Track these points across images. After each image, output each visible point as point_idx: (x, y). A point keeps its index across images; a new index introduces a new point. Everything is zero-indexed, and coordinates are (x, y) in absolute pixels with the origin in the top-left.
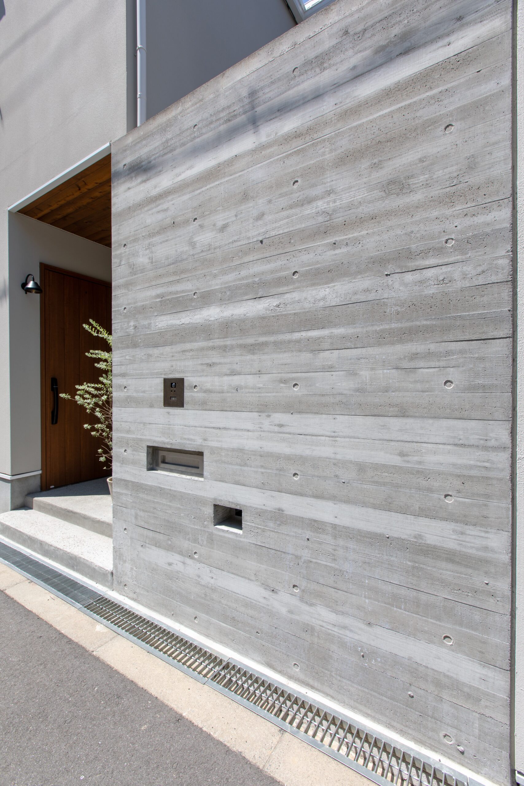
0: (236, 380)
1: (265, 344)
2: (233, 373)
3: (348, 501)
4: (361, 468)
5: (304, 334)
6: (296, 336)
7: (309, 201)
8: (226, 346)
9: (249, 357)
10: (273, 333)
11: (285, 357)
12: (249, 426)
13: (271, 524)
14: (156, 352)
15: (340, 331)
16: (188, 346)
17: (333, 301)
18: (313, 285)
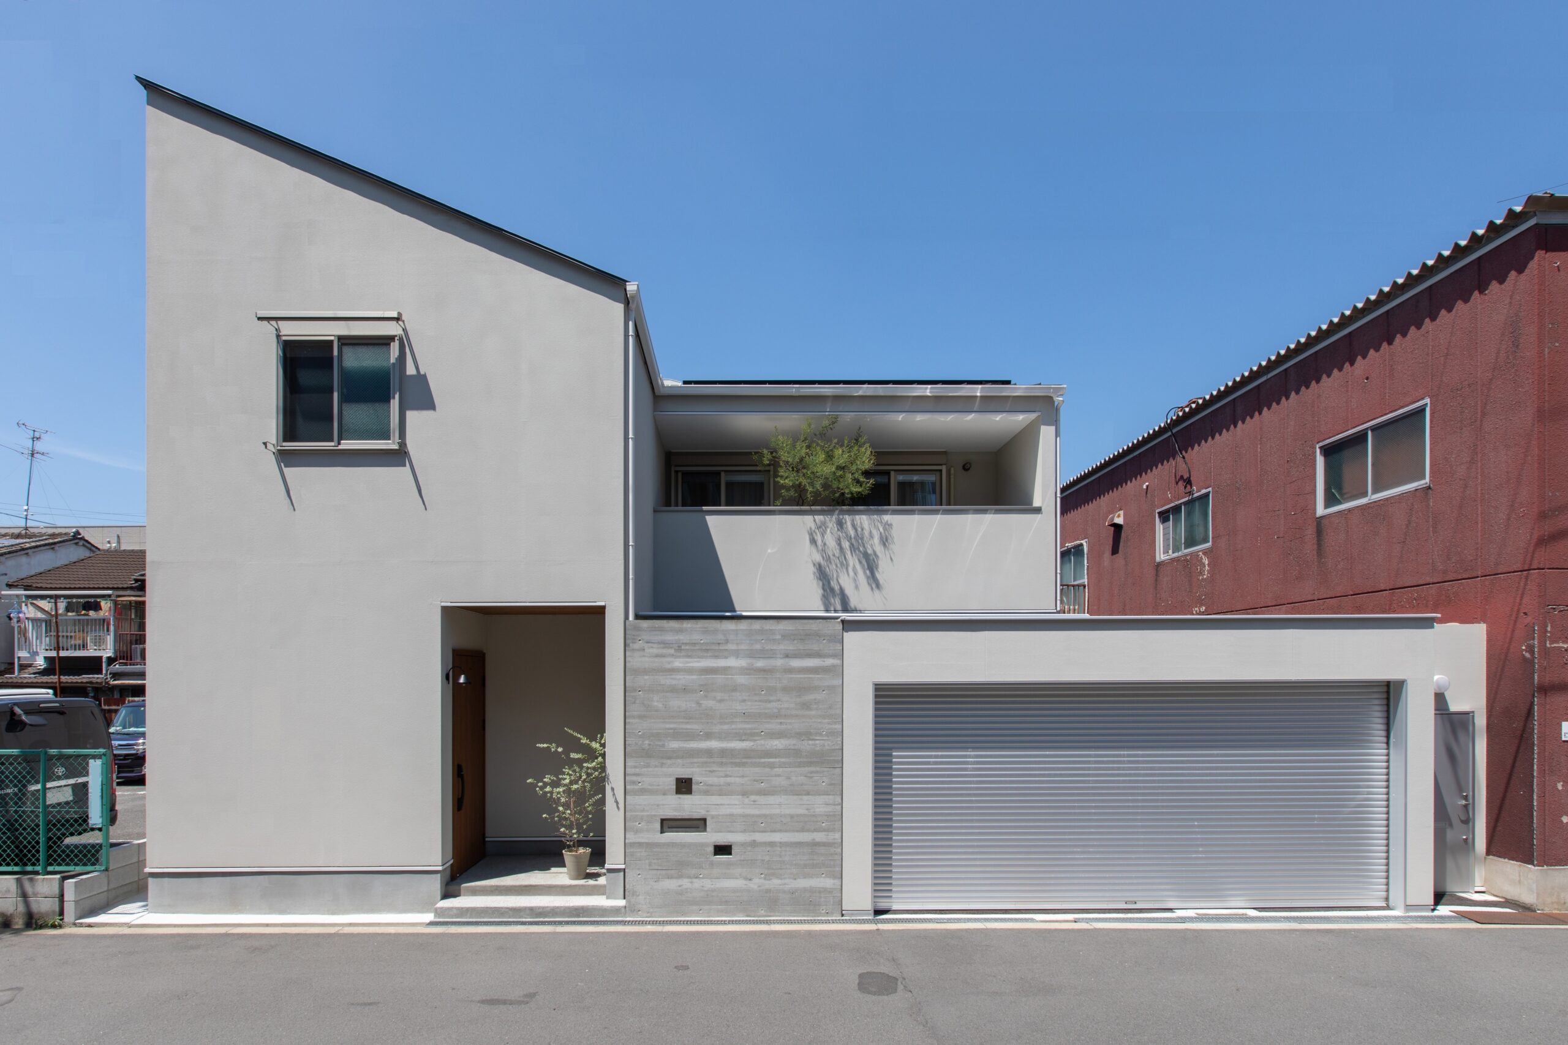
0: (729, 780)
1: (747, 763)
2: (726, 776)
3: (786, 831)
4: (792, 816)
5: (766, 760)
6: (763, 760)
7: (770, 701)
8: (722, 762)
9: (737, 769)
10: (750, 758)
11: (757, 770)
12: (737, 802)
13: (749, 848)
14: (669, 762)
15: (783, 760)
16: (695, 760)
17: (781, 747)
18: (771, 738)
